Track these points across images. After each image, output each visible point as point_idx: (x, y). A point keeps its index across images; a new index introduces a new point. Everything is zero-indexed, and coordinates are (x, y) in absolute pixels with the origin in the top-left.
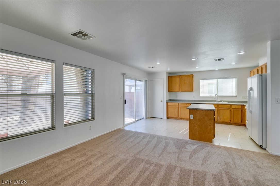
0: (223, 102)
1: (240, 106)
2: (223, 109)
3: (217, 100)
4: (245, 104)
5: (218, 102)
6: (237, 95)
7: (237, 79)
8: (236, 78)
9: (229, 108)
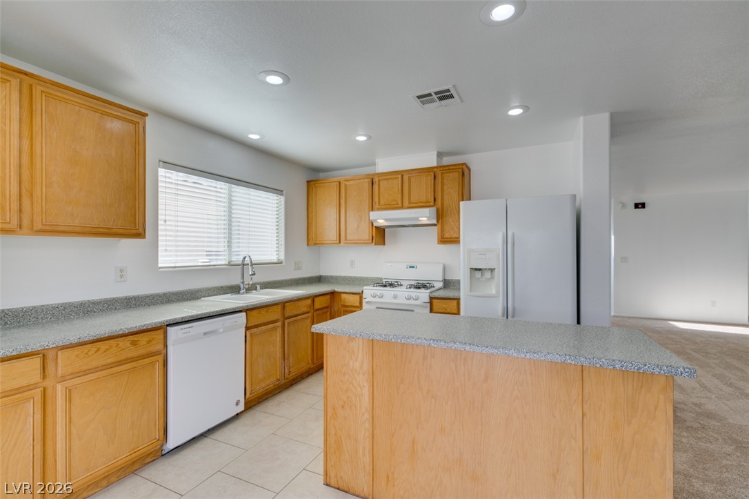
0: (261, 288)
1: (328, 297)
2: (296, 321)
3: (243, 283)
4: (338, 289)
5: (248, 290)
6: (282, 257)
7: (282, 199)
8: (279, 192)
9: (308, 313)
